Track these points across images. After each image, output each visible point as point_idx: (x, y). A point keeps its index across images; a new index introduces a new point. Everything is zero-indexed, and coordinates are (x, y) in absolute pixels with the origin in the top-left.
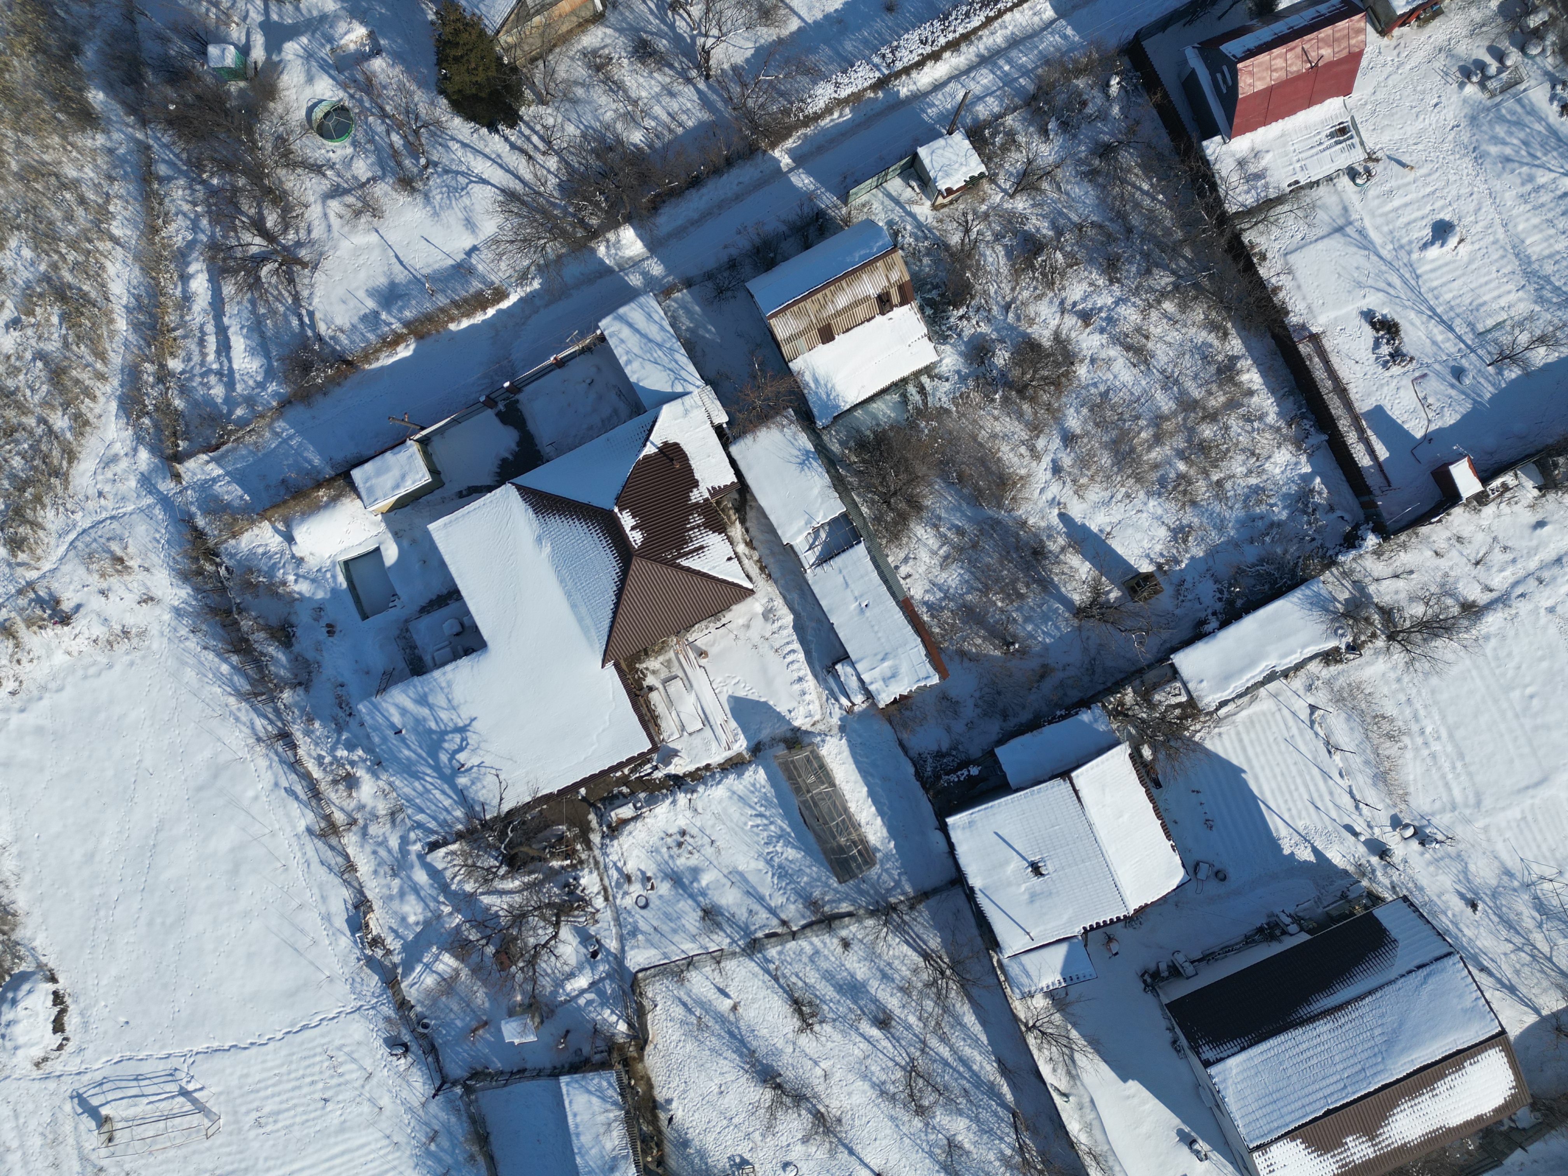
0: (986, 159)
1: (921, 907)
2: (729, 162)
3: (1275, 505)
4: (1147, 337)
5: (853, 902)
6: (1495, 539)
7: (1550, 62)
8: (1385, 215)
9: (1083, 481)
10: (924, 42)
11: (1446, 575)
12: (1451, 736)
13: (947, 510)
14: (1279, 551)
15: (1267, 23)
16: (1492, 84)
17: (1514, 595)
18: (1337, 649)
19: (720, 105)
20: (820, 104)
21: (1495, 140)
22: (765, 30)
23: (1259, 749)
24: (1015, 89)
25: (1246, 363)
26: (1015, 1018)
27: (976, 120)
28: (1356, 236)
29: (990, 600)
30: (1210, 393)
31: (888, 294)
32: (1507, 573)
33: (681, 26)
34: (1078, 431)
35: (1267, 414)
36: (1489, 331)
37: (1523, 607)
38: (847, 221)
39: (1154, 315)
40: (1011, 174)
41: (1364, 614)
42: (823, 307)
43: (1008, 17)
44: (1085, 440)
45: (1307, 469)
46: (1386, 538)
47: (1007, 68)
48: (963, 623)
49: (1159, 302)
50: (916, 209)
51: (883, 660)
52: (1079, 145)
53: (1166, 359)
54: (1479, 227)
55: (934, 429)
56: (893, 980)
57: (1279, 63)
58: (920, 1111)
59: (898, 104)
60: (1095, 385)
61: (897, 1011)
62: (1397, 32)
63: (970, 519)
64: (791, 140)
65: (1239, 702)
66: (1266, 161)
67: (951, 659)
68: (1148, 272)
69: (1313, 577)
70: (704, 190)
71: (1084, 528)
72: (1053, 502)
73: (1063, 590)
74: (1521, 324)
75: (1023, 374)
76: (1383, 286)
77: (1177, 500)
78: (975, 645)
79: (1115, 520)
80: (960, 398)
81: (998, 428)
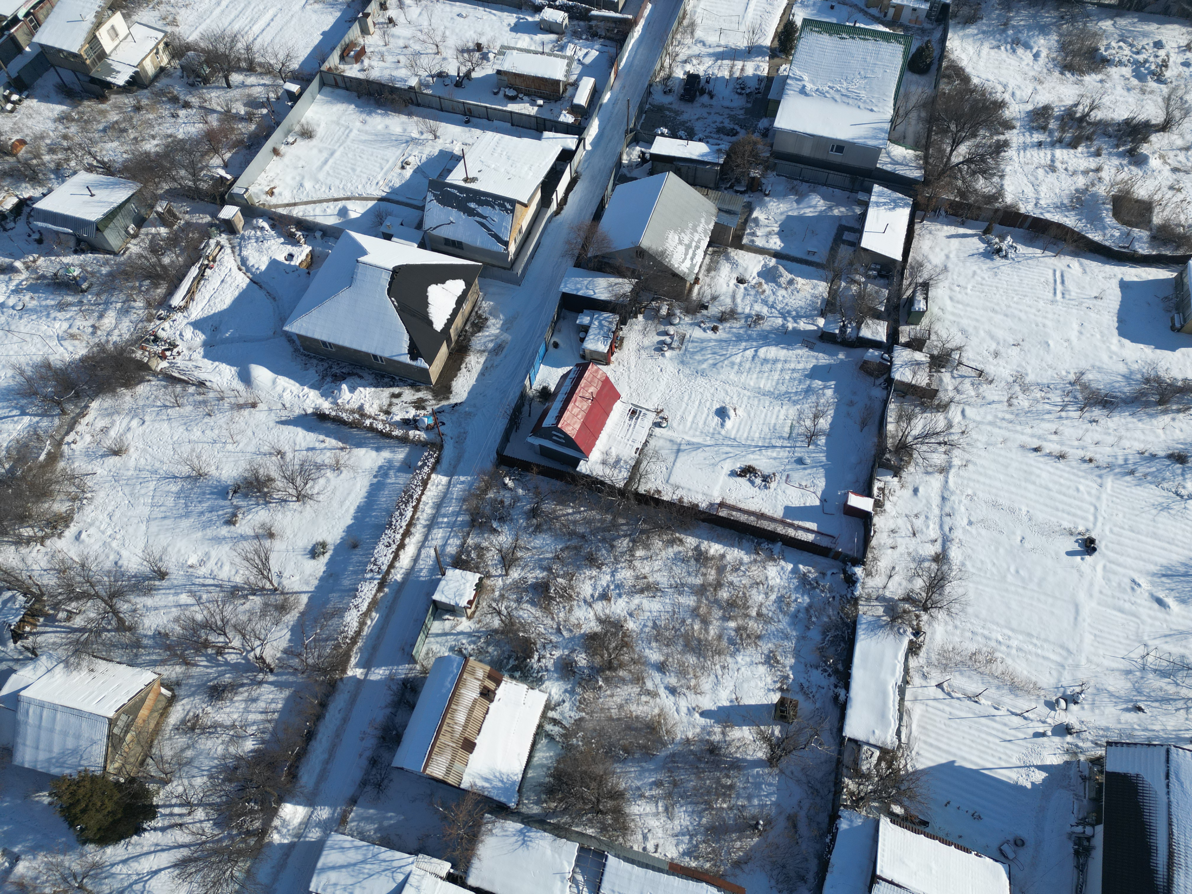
0: (475, 569)
2: (323, 705)
3: (796, 599)
4: (645, 577)
6: (907, 516)
7: (687, 319)
8: (691, 428)
9: (693, 683)
10: (389, 545)
11: (909, 554)
12: (1013, 630)
13: (639, 780)
14: (826, 619)
15: (553, 400)
16: (675, 345)
17: (947, 533)
18: (911, 642)
19: (291, 679)
20: (355, 625)
21: (700, 362)
22: (288, 616)
23: (945, 740)
24: (460, 525)
25: (705, 545)
27: (452, 556)
28: (688, 447)
29: (717, 809)
30: (704, 575)
31: (485, 687)
32: (932, 526)
33: (232, 658)
34: (662, 659)
35: (742, 559)
36: (791, 433)
37: (957, 534)
38: (425, 671)
39: (637, 563)
40: (496, 565)
41: (900, 610)
42: (452, 732)
43: (424, 498)
44: (671, 660)
45: (790, 566)
46: (864, 564)
47: (446, 520)
48: (718, 841)
49: (633, 556)
50: (459, 628)
52: (517, 521)
53: (666, 579)
54: (735, 398)
55: (584, 737)
57: (576, 410)
59: (401, 586)
60: (645, 626)
62: (613, 359)
63: (655, 770)
64: (352, 659)
65: (904, 723)
66: (614, 453)
67: (735, 875)
68: (613, 547)
69: (857, 616)
70: (319, 736)
71: (721, 709)
72: (690, 711)
73: (749, 758)
74: (800, 419)
75: (602, 657)
76: (724, 456)
77: (750, 644)
78: (738, 849)
79: (732, 688)
80: (581, 705)
81: (618, 700)
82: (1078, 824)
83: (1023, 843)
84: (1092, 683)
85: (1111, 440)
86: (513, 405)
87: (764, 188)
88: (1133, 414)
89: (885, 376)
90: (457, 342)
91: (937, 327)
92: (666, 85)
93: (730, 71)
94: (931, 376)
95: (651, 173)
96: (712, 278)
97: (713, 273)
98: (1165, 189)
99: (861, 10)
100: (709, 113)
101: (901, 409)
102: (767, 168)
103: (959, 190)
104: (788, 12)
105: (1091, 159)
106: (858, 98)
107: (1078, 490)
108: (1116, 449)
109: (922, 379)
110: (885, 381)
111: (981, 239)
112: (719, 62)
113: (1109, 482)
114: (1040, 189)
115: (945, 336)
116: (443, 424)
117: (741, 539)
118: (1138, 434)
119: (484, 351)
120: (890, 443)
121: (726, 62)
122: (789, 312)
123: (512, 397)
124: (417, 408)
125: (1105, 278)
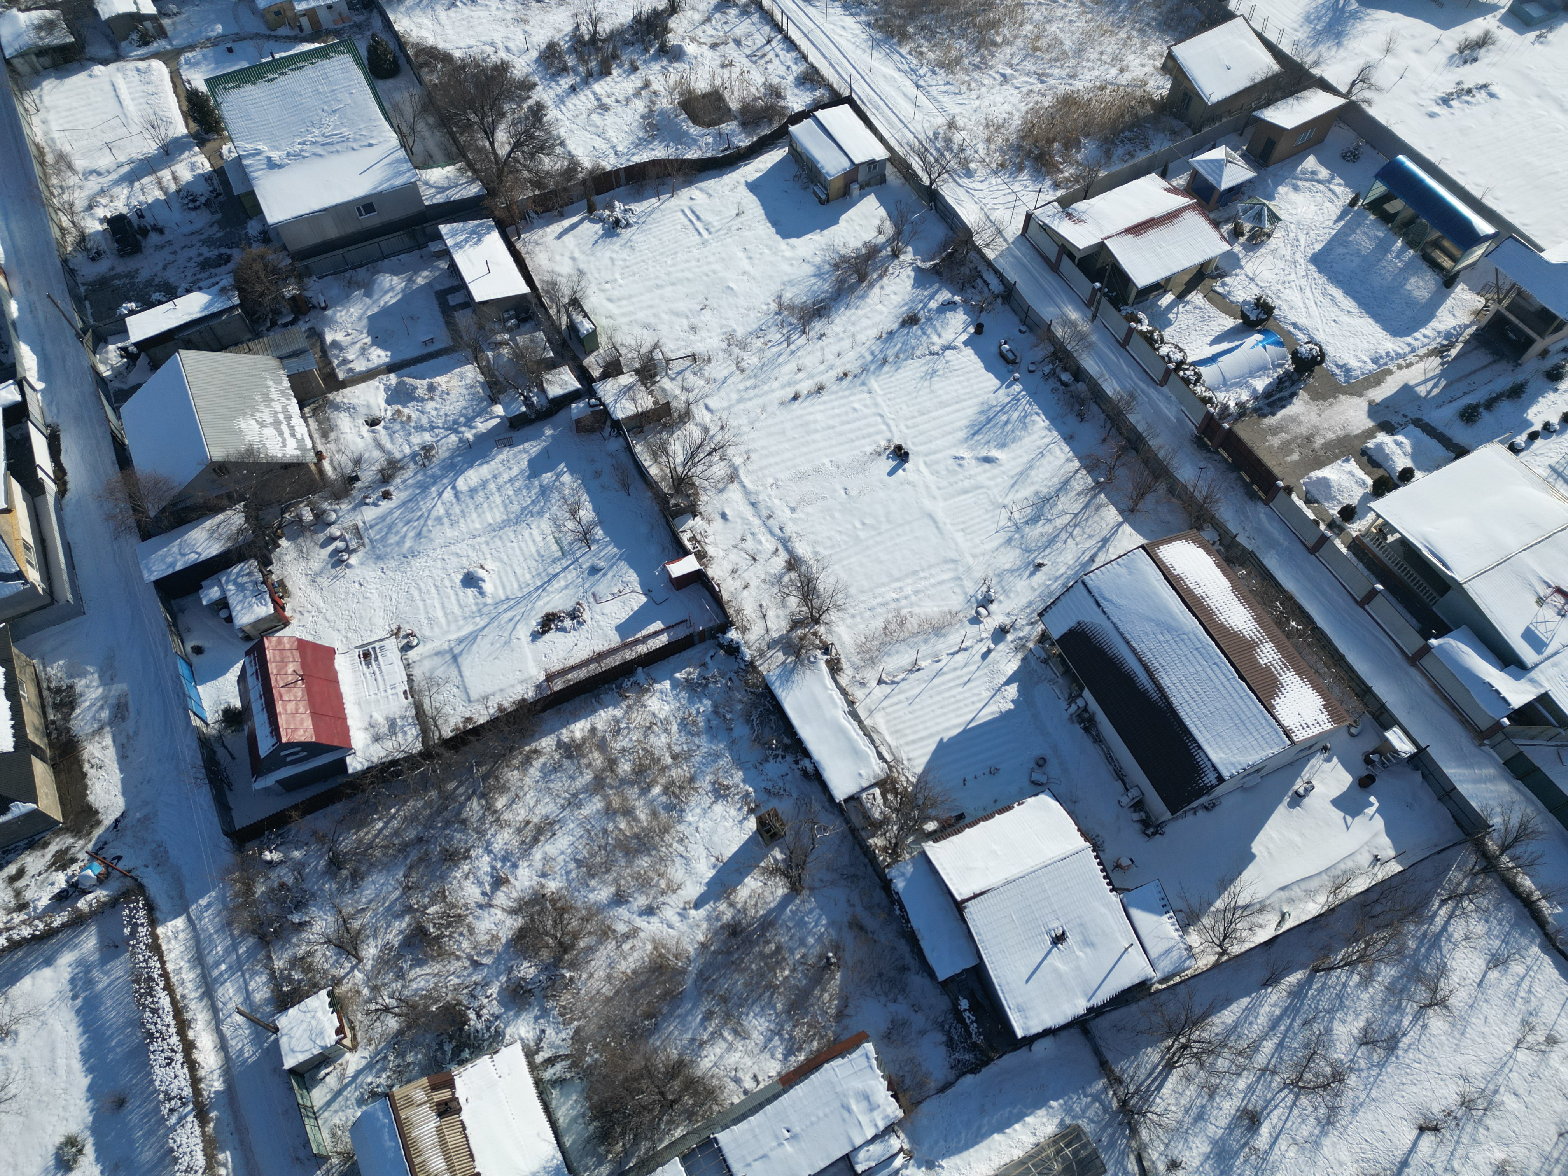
0: (314, 988)
1: (1117, 1070)
3: (698, 711)
4: (528, 823)
5: (1124, 1154)
6: (734, 547)
7: (345, 506)
8: (449, 623)
9: (663, 884)
10: (170, 1061)
11: (764, 581)
12: (898, 580)
13: (686, 1032)
14: (740, 707)
15: (251, 716)
16: (353, 545)
17: (781, 535)
18: (828, 662)
21: (399, 543)
23: (921, 727)
24: (248, 958)
25: (565, 735)
26: (1216, 966)
27: (268, 1001)
28: (463, 645)
29: (782, 983)
30: (589, 765)
31: (438, 1104)
32: (763, 539)
34: (613, 889)
35: (614, 716)
36: (562, 549)
37: (791, 529)
38: (347, 1157)
39: (507, 816)
40: (337, 961)
41: (797, 641)
43: (170, 967)
44: (623, 882)
45: (667, 684)
46: (732, 624)
47: (223, 967)
48: (806, 1013)
49: (496, 811)
50: (351, 1071)
51: (849, 1110)
52: (322, 890)
53: (552, 805)
54: (473, 555)
55: (595, 1047)
56: (1203, 1107)
57: (291, 707)
58: (1338, 1076)
59: (230, 1093)
60: (568, 873)
61: (1237, 1102)
62: (288, 613)
63: (695, 1006)
65: (878, 743)
66: (379, 718)
67: (846, 1028)
68: (464, 822)
69: (764, 679)
71: (711, 884)
72: (683, 915)
73: (772, 905)
74: (559, 526)
75: (547, 946)
76: (511, 625)
77: (689, 794)
78: (830, 1001)
79: (704, 853)
80: (566, 1016)
81: (601, 974)
82: (1070, 705)
83: (1044, 760)
84: (991, 574)
85: (847, 343)
86: (200, 763)
87: (315, 302)
88: (848, 307)
89: (609, 423)
90: (51, 745)
91: (619, 338)
92: (87, 250)
93: (161, 188)
94: (651, 392)
95: (155, 366)
96: (337, 441)
97: (332, 436)
98: (719, 70)
99: (269, 37)
100: (174, 253)
101: (649, 446)
102: (300, 278)
103: (530, 181)
104: (178, 82)
105: (632, 77)
106: (344, 140)
107: (855, 410)
108: (857, 349)
109: (645, 402)
110: (612, 427)
111: (592, 221)
112: (137, 185)
113: (874, 383)
114: (608, 135)
115: (633, 343)
116: (119, 858)
117: (597, 697)
118: (865, 322)
119: (101, 728)
120: (665, 487)
121: (146, 180)
122: (455, 422)
123: (191, 754)
124: (63, 868)
125: (731, 190)
